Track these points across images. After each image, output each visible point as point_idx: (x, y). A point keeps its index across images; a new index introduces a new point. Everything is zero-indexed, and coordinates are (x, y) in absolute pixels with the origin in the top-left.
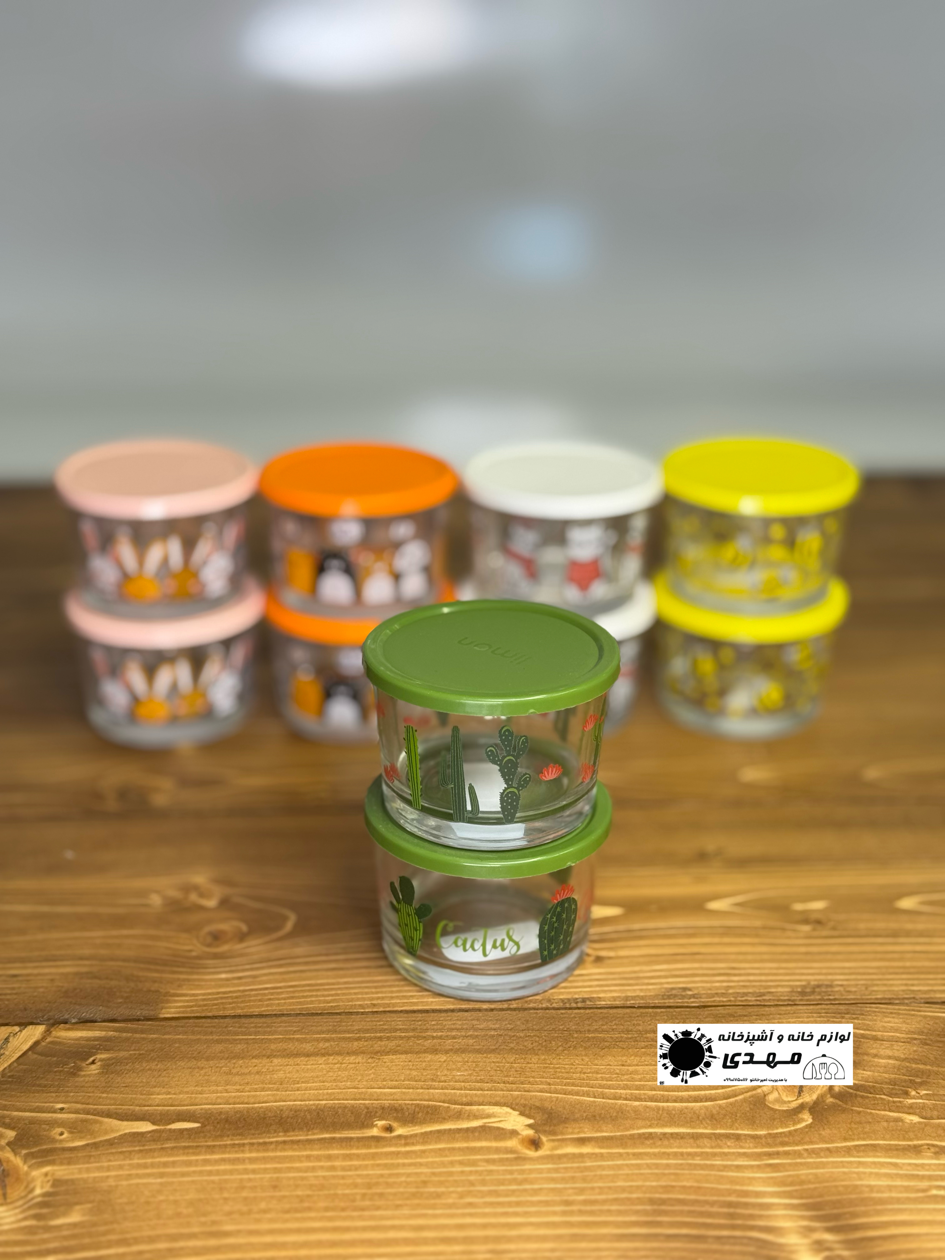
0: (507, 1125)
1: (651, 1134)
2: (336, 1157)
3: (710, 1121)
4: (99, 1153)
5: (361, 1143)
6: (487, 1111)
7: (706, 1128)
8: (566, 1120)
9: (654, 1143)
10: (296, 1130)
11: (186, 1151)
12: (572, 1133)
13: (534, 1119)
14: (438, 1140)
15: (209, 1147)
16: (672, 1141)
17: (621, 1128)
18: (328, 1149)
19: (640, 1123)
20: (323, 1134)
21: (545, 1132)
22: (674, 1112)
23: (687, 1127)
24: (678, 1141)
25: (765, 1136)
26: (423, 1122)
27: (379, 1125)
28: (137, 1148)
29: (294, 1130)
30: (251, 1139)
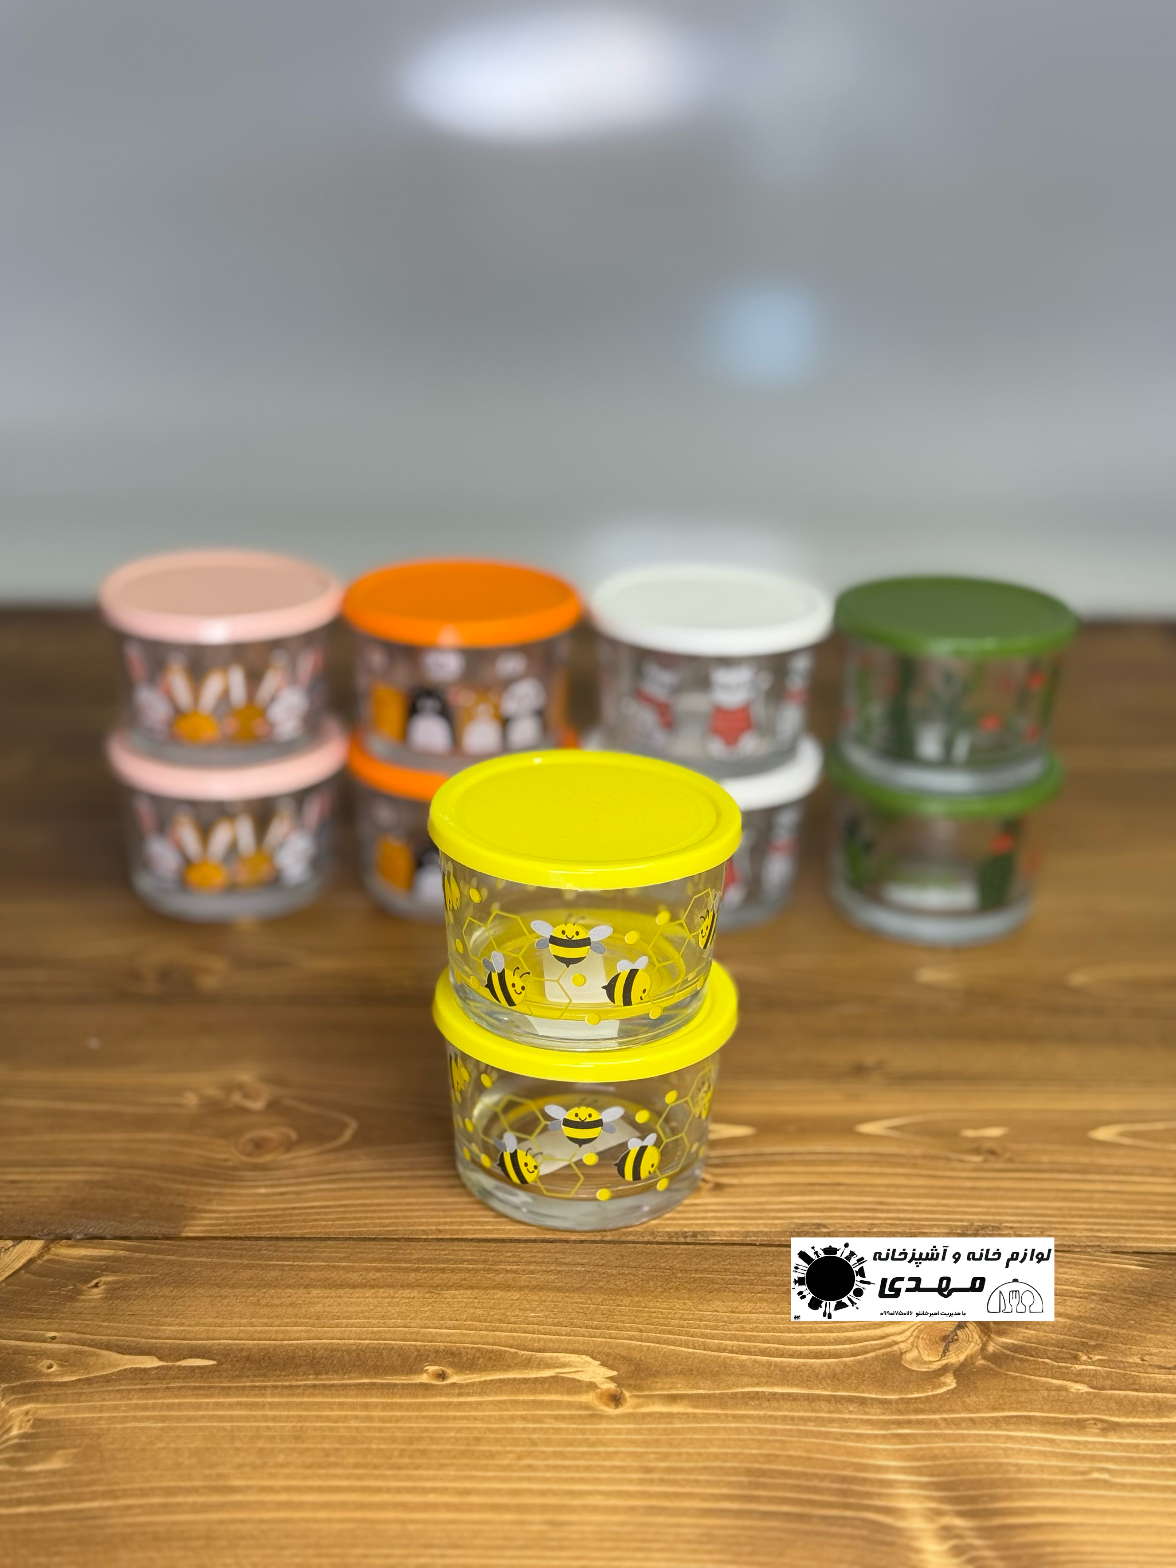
0: (584, 1377)
1: (757, 1393)
2: (375, 1406)
3: (832, 1381)
4: (92, 1390)
5: (406, 1391)
6: (562, 1360)
7: (825, 1389)
8: (656, 1374)
9: (761, 1405)
10: (330, 1373)
11: (196, 1392)
12: (662, 1389)
13: (618, 1371)
14: (499, 1391)
15: (223, 1388)
16: (782, 1403)
17: (723, 1385)
18: (365, 1396)
19: (745, 1380)
20: (361, 1378)
21: (629, 1387)
22: (788, 1369)
23: (803, 1387)
24: (789, 1403)
25: (897, 1402)
26: (484, 1369)
27: (429, 1371)
28: (137, 1387)
29: (326, 1374)
30: (275, 1381)
